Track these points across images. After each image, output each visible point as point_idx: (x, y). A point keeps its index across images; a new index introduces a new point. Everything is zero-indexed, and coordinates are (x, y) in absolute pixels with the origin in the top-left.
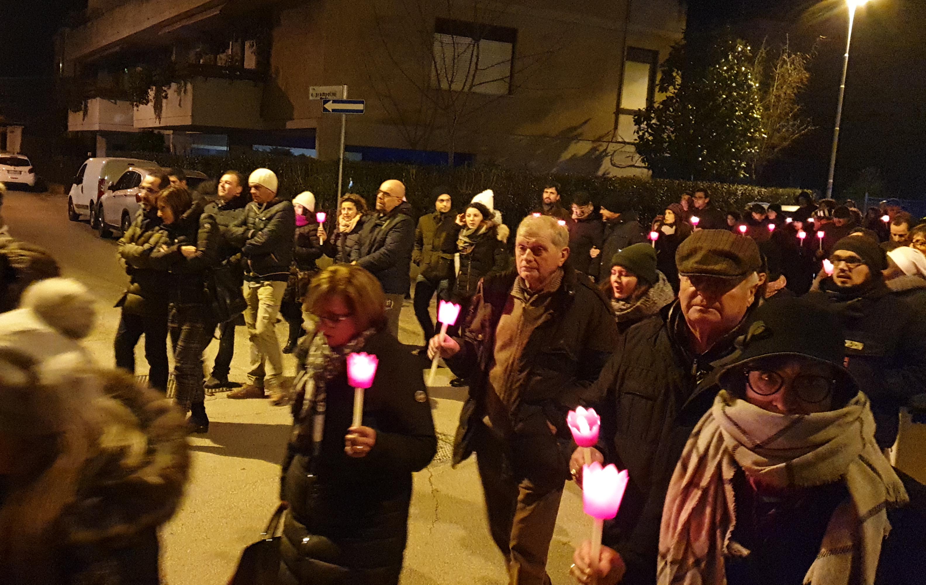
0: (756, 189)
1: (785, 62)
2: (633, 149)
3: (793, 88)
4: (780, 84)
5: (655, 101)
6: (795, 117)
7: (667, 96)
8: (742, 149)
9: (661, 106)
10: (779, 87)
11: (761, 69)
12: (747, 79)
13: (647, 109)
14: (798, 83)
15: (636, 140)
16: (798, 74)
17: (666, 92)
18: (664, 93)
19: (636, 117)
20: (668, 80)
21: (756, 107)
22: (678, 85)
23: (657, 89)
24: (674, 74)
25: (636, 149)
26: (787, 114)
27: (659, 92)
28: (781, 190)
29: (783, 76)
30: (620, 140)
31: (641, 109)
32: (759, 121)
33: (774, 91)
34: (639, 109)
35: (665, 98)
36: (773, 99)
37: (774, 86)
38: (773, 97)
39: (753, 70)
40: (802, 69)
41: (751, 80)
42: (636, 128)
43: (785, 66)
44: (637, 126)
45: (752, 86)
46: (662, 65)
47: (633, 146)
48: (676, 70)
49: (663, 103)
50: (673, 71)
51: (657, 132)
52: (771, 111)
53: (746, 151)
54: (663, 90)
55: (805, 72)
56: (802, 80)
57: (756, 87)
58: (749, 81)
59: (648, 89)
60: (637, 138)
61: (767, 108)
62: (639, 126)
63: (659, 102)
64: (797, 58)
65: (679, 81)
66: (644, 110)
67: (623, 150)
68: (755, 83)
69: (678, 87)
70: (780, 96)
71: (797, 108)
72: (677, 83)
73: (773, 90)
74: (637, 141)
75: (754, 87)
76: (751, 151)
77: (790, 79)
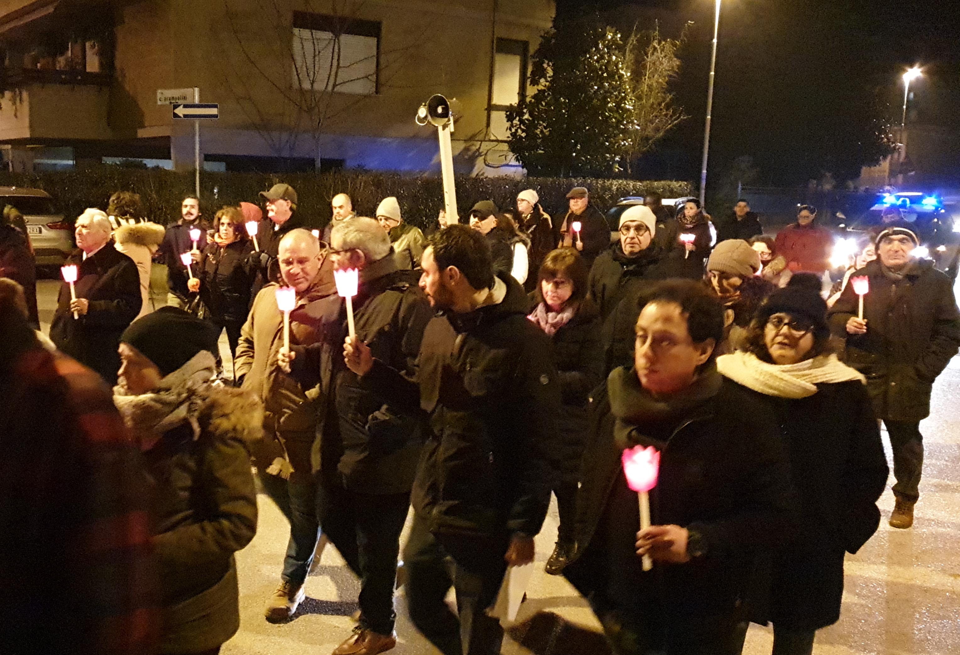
0: (631, 183)
1: (655, 49)
2: (505, 147)
3: (665, 77)
4: (652, 72)
5: (527, 94)
6: (668, 107)
7: (538, 90)
8: (616, 143)
9: (533, 100)
10: (651, 76)
11: (632, 56)
12: (618, 69)
13: (519, 104)
14: (669, 70)
15: (508, 137)
16: (669, 62)
17: (538, 85)
18: (536, 86)
19: (508, 113)
20: (539, 72)
21: (628, 98)
22: (549, 77)
23: (529, 81)
24: (545, 65)
25: (510, 147)
26: (660, 104)
27: (530, 85)
28: (656, 183)
29: (654, 64)
30: (493, 138)
31: (513, 104)
32: (631, 112)
33: (646, 81)
34: (511, 105)
35: (536, 92)
36: (646, 88)
37: (646, 75)
38: (646, 86)
39: (624, 59)
40: (673, 56)
41: (622, 69)
42: (508, 124)
43: (655, 53)
44: (510, 123)
45: (623, 75)
46: (533, 56)
47: (506, 144)
48: (546, 62)
49: (534, 97)
50: (545, 63)
51: (530, 127)
52: (644, 101)
53: (620, 144)
54: (535, 82)
55: (676, 59)
56: (673, 68)
57: (627, 77)
58: (620, 71)
59: (519, 82)
60: (510, 136)
61: (639, 98)
62: (512, 122)
63: (530, 96)
64: (667, 45)
65: (550, 73)
66: (516, 105)
67: (496, 148)
68: (626, 72)
69: (549, 79)
70: (652, 85)
71: (669, 97)
72: (548, 75)
73: (645, 79)
74: (510, 139)
75: (625, 77)
76: (625, 144)
77: (661, 67)
